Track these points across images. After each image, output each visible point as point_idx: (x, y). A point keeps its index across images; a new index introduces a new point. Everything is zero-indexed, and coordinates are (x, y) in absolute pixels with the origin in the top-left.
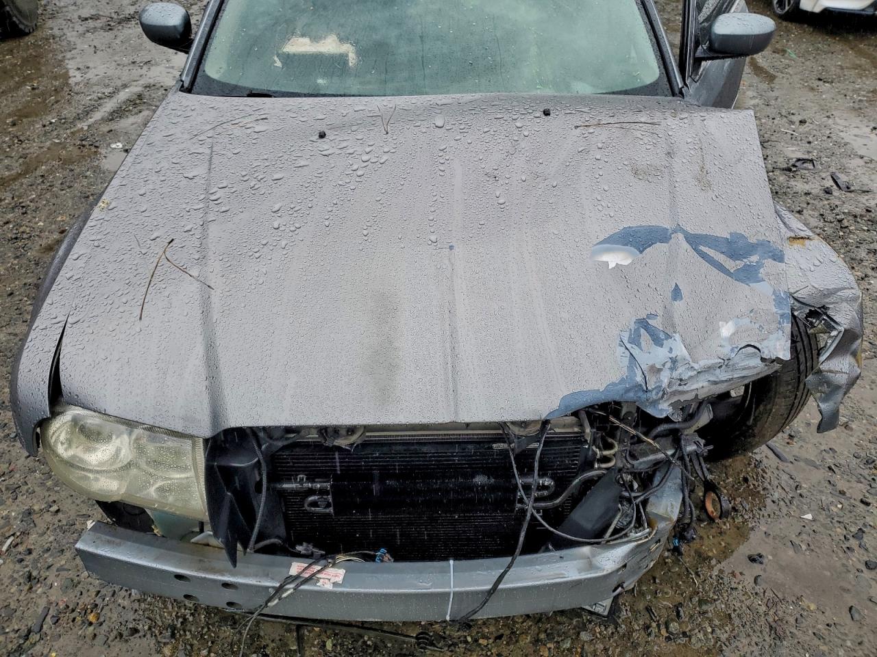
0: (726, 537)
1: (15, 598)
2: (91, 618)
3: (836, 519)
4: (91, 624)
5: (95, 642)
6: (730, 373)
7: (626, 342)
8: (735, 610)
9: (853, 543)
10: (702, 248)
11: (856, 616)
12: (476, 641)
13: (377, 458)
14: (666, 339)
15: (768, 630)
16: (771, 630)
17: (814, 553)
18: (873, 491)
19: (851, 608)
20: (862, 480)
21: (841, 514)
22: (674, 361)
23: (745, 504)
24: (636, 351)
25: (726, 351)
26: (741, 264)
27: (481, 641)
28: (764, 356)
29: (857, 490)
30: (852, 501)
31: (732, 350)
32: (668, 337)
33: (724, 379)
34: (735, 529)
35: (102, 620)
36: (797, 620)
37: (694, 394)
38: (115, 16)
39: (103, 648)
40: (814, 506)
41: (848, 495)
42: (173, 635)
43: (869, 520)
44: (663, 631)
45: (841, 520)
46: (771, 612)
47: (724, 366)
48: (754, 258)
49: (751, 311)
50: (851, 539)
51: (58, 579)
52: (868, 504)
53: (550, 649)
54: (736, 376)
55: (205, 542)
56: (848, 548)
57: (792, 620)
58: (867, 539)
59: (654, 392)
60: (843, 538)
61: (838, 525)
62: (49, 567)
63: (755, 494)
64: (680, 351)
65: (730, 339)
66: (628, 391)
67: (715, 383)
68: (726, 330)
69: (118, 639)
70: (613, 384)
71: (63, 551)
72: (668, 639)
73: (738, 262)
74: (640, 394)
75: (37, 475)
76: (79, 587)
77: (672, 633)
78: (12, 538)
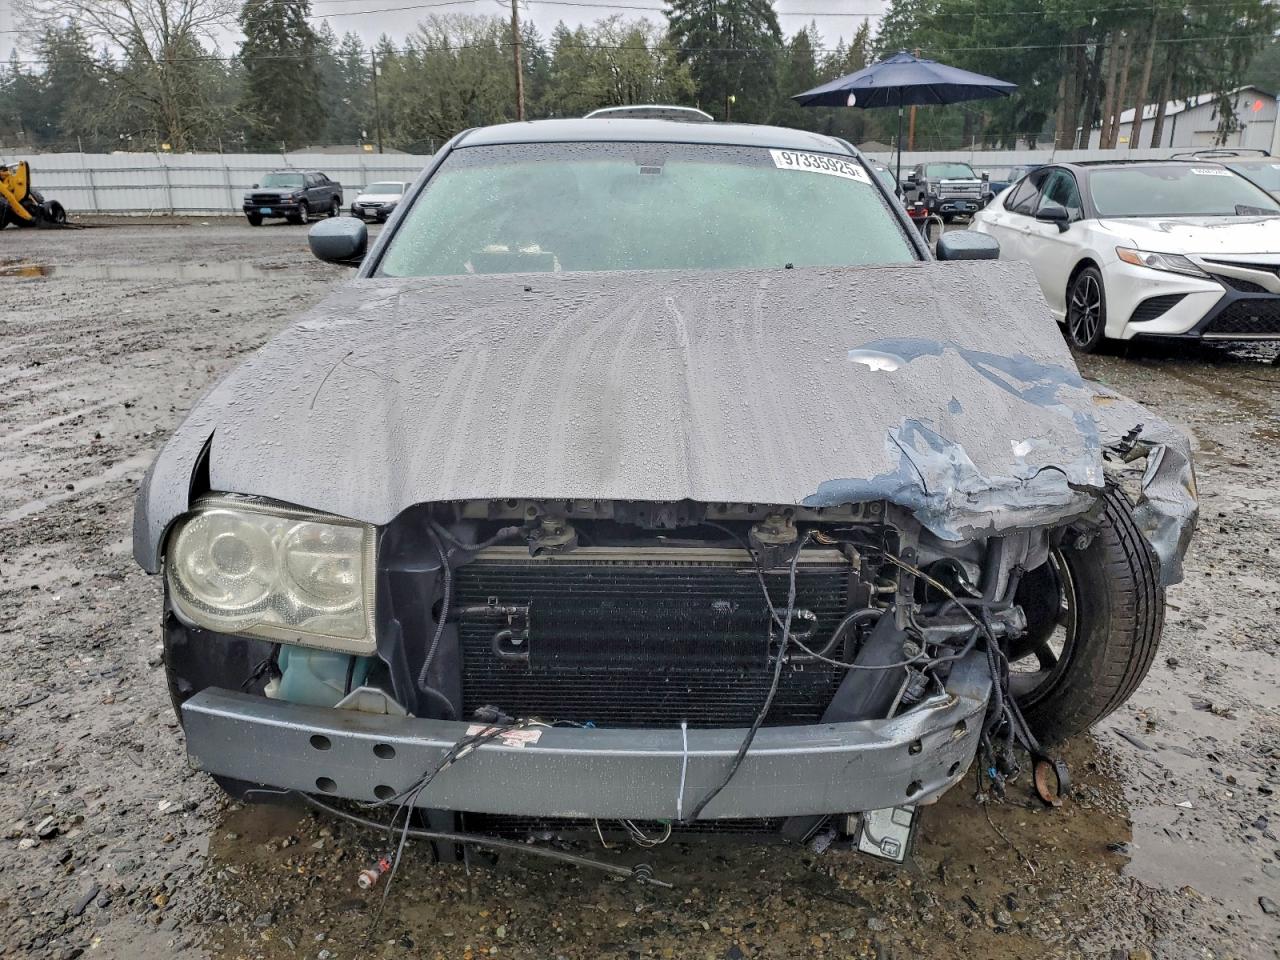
0: (1071, 826)
1: (49, 880)
2: (157, 900)
3: (1226, 807)
4: (156, 907)
5: (160, 926)
6: (1032, 499)
7: (896, 438)
8: (1092, 901)
9: (1252, 831)
10: (980, 364)
11: (1269, 908)
12: (716, 929)
13: (589, 581)
14: (947, 446)
15: (1143, 922)
16: (1146, 922)
17: (1200, 843)
18: (1274, 779)
19: (1260, 899)
20: (1257, 768)
21: (1233, 801)
22: (958, 470)
23: (1094, 790)
24: (909, 450)
25: (1023, 470)
26: (1029, 385)
27: (723, 929)
28: (1072, 481)
29: (1251, 779)
30: (1246, 789)
31: (1030, 470)
32: (948, 443)
33: (1025, 505)
34: (1083, 818)
35: (172, 903)
36: (1183, 911)
37: (988, 518)
38: (237, 347)
39: (171, 934)
40: (1194, 794)
41: (1238, 782)
42: (274, 919)
43: (1272, 808)
44: (990, 922)
45: (1234, 808)
46: (1146, 903)
47: (1022, 488)
48: (1047, 381)
49: (1049, 432)
50: (1250, 827)
51: (113, 861)
52: (1269, 792)
53: (824, 940)
54: (1039, 503)
55: (354, 704)
56: (1248, 837)
57: (1177, 912)
58: (1271, 828)
59: (936, 499)
60: (1238, 826)
61: (1229, 813)
62: (101, 848)
63: (1106, 780)
64: (964, 460)
65: (1026, 458)
66: (902, 488)
67: (1015, 509)
68: (1021, 449)
69: (195, 922)
70: (884, 476)
71: (122, 830)
72: (998, 930)
73: (1027, 383)
74: (919, 496)
75: (94, 755)
76: (142, 870)
77: (1002, 923)
78: (51, 818)
